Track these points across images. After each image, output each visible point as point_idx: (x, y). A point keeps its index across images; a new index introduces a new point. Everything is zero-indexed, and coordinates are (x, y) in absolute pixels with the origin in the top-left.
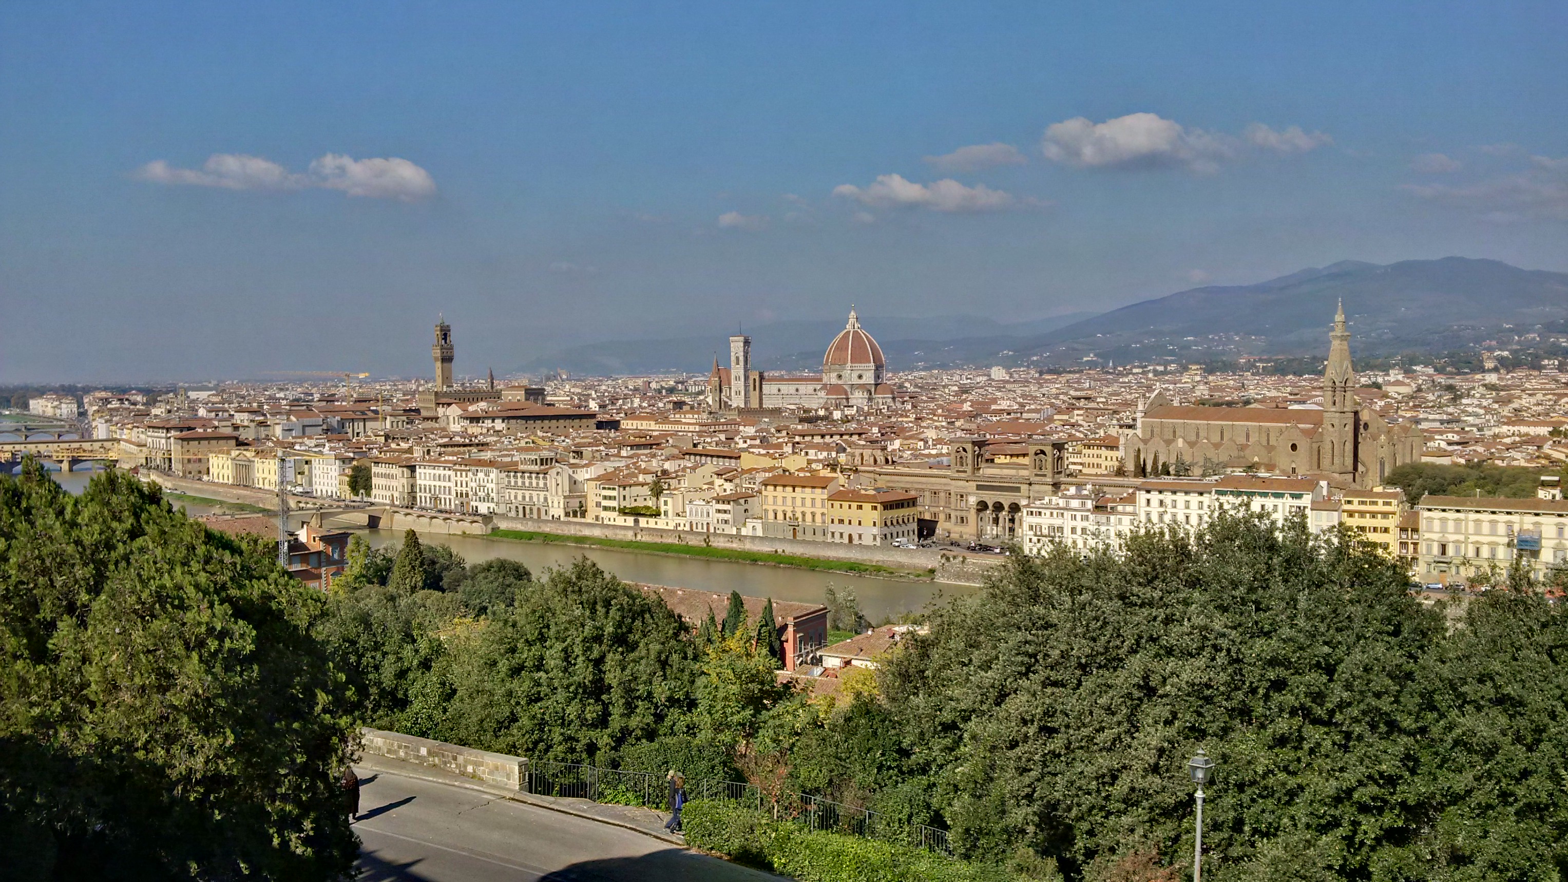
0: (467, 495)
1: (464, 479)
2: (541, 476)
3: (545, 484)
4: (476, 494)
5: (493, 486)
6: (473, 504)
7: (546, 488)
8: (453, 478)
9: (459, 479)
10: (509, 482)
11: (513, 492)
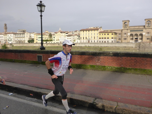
0: (7, 40)
1: (6, 37)
2: (23, 34)
3: (24, 36)
4: (9, 40)
5: (12, 38)
6: (8, 42)
7: (24, 37)
8: (4, 37)
9: (5, 37)
10: (16, 36)
11: (17, 38)
